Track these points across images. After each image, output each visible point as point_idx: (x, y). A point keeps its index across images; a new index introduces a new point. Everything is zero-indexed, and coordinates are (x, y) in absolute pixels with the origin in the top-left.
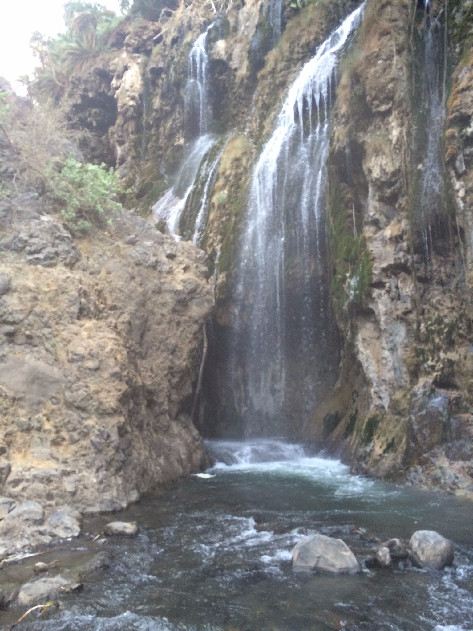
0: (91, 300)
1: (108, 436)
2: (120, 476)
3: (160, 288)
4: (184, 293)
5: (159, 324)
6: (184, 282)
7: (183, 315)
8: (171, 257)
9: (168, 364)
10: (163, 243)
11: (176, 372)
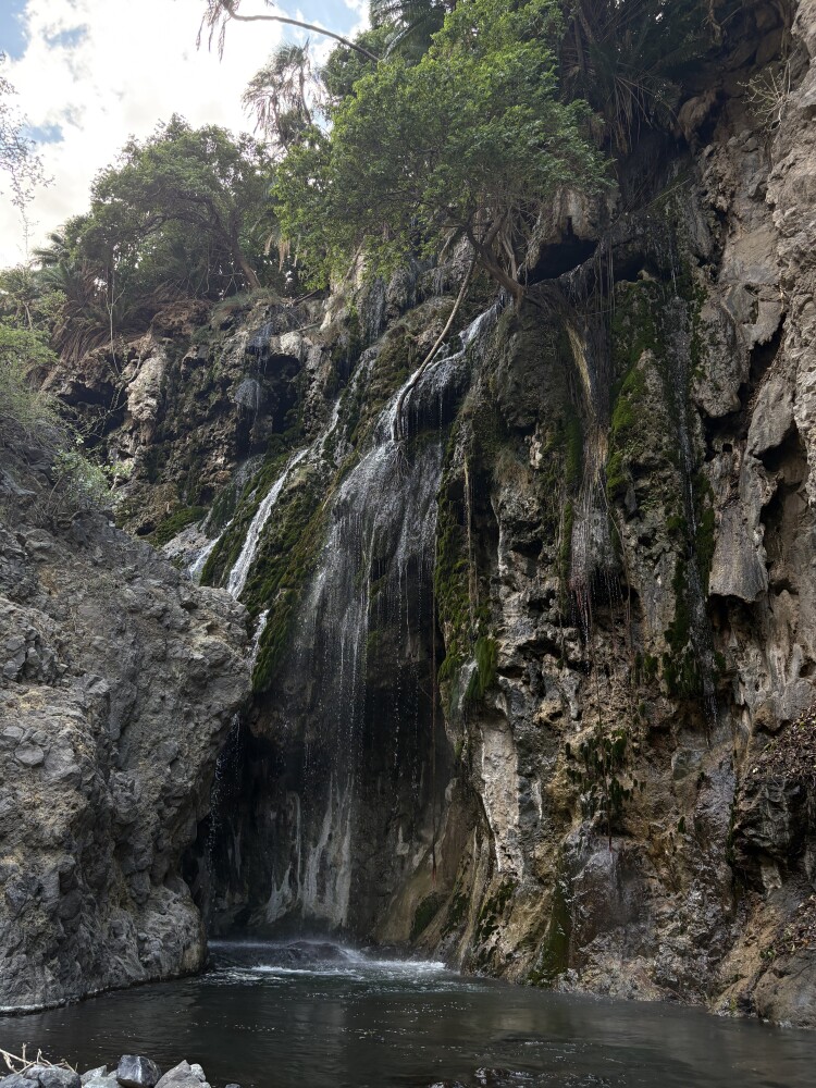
0: (46, 652)
1: (40, 890)
2: (51, 968)
3: (165, 653)
4: (203, 664)
5: (155, 712)
6: (206, 648)
7: (196, 703)
8: (190, 607)
9: (161, 781)
10: (179, 584)
11: (175, 798)
